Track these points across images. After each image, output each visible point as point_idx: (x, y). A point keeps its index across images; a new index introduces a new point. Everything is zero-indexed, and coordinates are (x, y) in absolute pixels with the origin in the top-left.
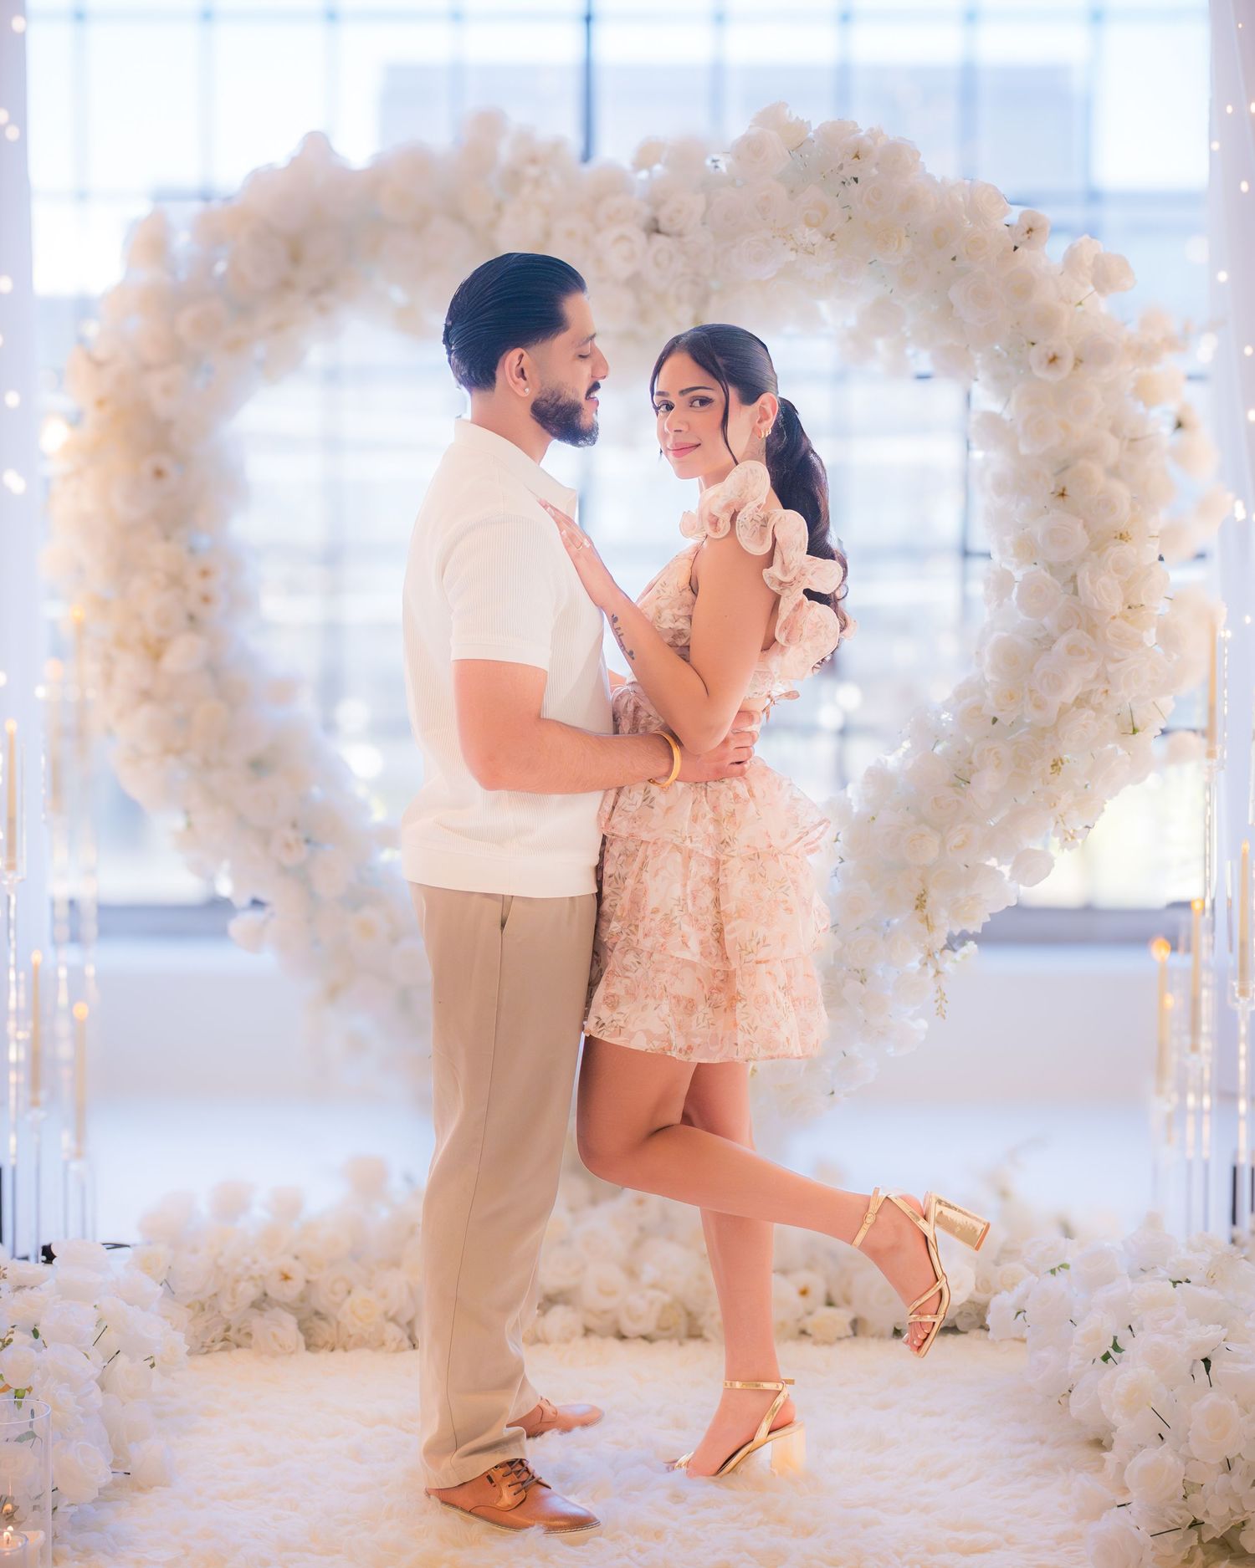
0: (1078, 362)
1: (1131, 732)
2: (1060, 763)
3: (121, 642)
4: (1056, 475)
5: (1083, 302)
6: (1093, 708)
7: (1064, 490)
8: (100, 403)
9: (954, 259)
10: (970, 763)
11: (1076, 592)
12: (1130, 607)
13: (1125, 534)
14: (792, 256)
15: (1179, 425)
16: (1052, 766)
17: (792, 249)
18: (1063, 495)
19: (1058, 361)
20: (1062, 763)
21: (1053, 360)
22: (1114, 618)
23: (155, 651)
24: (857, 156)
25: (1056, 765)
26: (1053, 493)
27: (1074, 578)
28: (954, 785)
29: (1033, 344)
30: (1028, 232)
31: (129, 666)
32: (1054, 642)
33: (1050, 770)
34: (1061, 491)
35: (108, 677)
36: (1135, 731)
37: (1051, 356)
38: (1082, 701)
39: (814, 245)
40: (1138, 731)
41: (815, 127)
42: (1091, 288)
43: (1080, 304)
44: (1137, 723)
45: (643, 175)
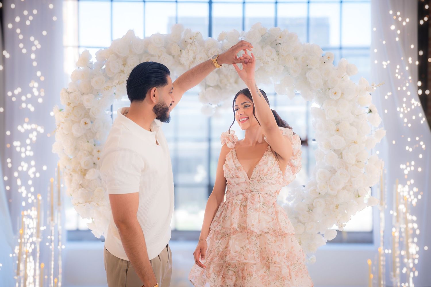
0: (343, 94)
1: (358, 196)
2: (338, 206)
3: (74, 171)
4: (336, 125)
5: (343, 77)
6: (347, 190)
7: (338, 129)
8: (69, 104)
9: (307, 66)
10: (313, 205)
11: (342, 158)
12: (357, 162)
13: (355, 142)
14: (262, 65)
15: (370, 111)
16: (336, 207)
17: (262, 63)
18: (338, 130)
19: (336, 94)
20: (339, 206)
21: (335, 93)
22: (353, 165)
23: (84, 173)
24: (280, 37)
25: (337, 206)
26: (335, 130)
27: (341, 154)
28: (308, 211)
29: (330, 89)
30: (328, 58)
31: (76, 177)
32: (336, 172)
33: (335, 208)
34: (337, 129)
35: (71, 181)
36: (359, 196)
37: (335, 92)
38: (344, 188)
39: (268, 62)
40: (360, 197)
41: (269, 29)
42: (346, 74)
43: (342, 78)
44: (360, 195)
45: (221, 42)
